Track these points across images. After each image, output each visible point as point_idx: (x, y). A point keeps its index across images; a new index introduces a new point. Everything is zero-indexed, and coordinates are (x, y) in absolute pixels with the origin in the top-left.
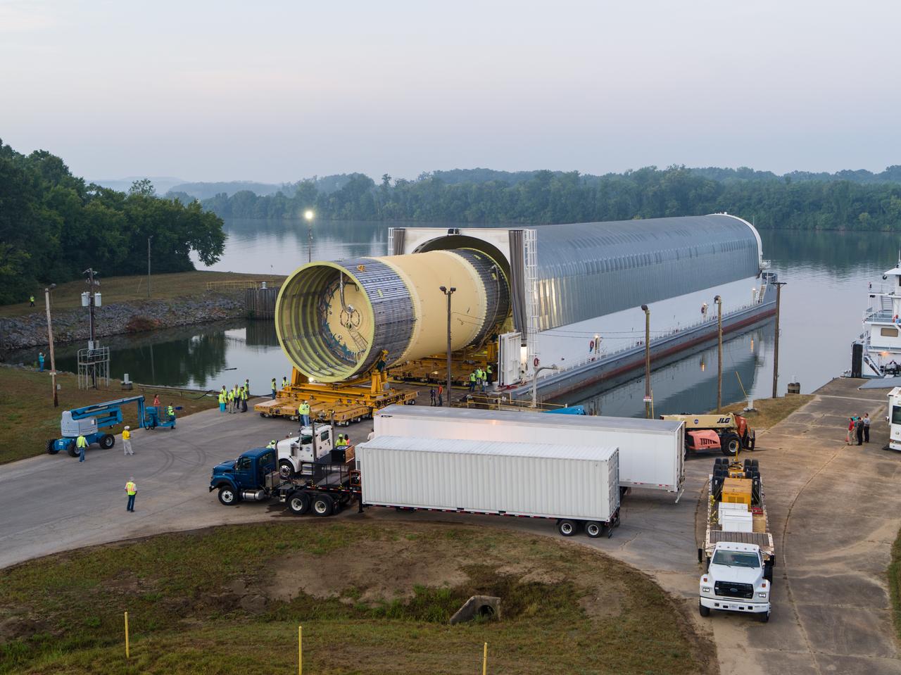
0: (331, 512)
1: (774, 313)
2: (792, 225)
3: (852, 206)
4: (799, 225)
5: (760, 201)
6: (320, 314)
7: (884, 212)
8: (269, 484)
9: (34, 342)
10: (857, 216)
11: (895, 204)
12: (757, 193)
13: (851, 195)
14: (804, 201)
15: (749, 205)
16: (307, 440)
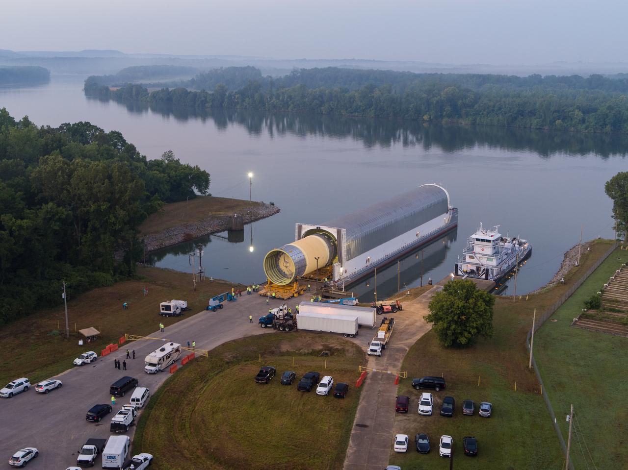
0: (290, 330)
1: (456, 226)
2: (517, 125)
3: (552, 115)
4: (522, 125)
5: (500, 109)
6: (276, 261)
7: (571, 119)
8: (274, 323)
9: (152, 249)
10: (555, 121)
11: (577, 115)
12: (498, 103)
13: (552, 108)
14: (526, 110)
15: (493, 111)
16: (281, 310)
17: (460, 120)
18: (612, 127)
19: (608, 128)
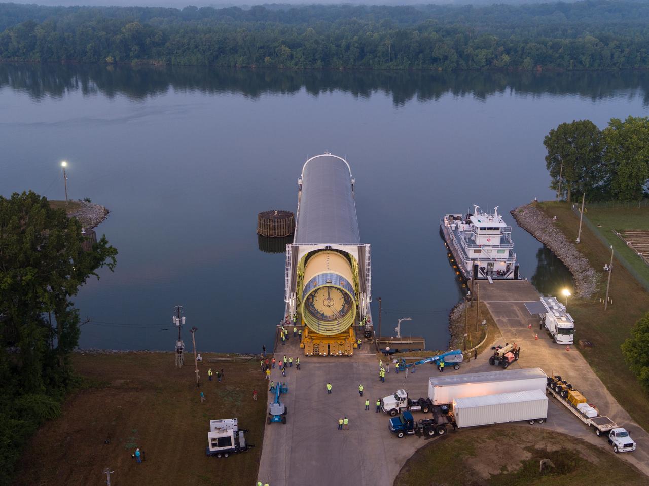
2: (220, 64)
3: (258, 52)
4: (225, 64)
5: (196, 47)
7: (278, 56)
10: (262, 59)
11: (284, 51)
12: (193, 40)
13: (257, 44)
14: (226, 47)
17: (151, 61)
18: (323, 62)
19: (319, 63)
